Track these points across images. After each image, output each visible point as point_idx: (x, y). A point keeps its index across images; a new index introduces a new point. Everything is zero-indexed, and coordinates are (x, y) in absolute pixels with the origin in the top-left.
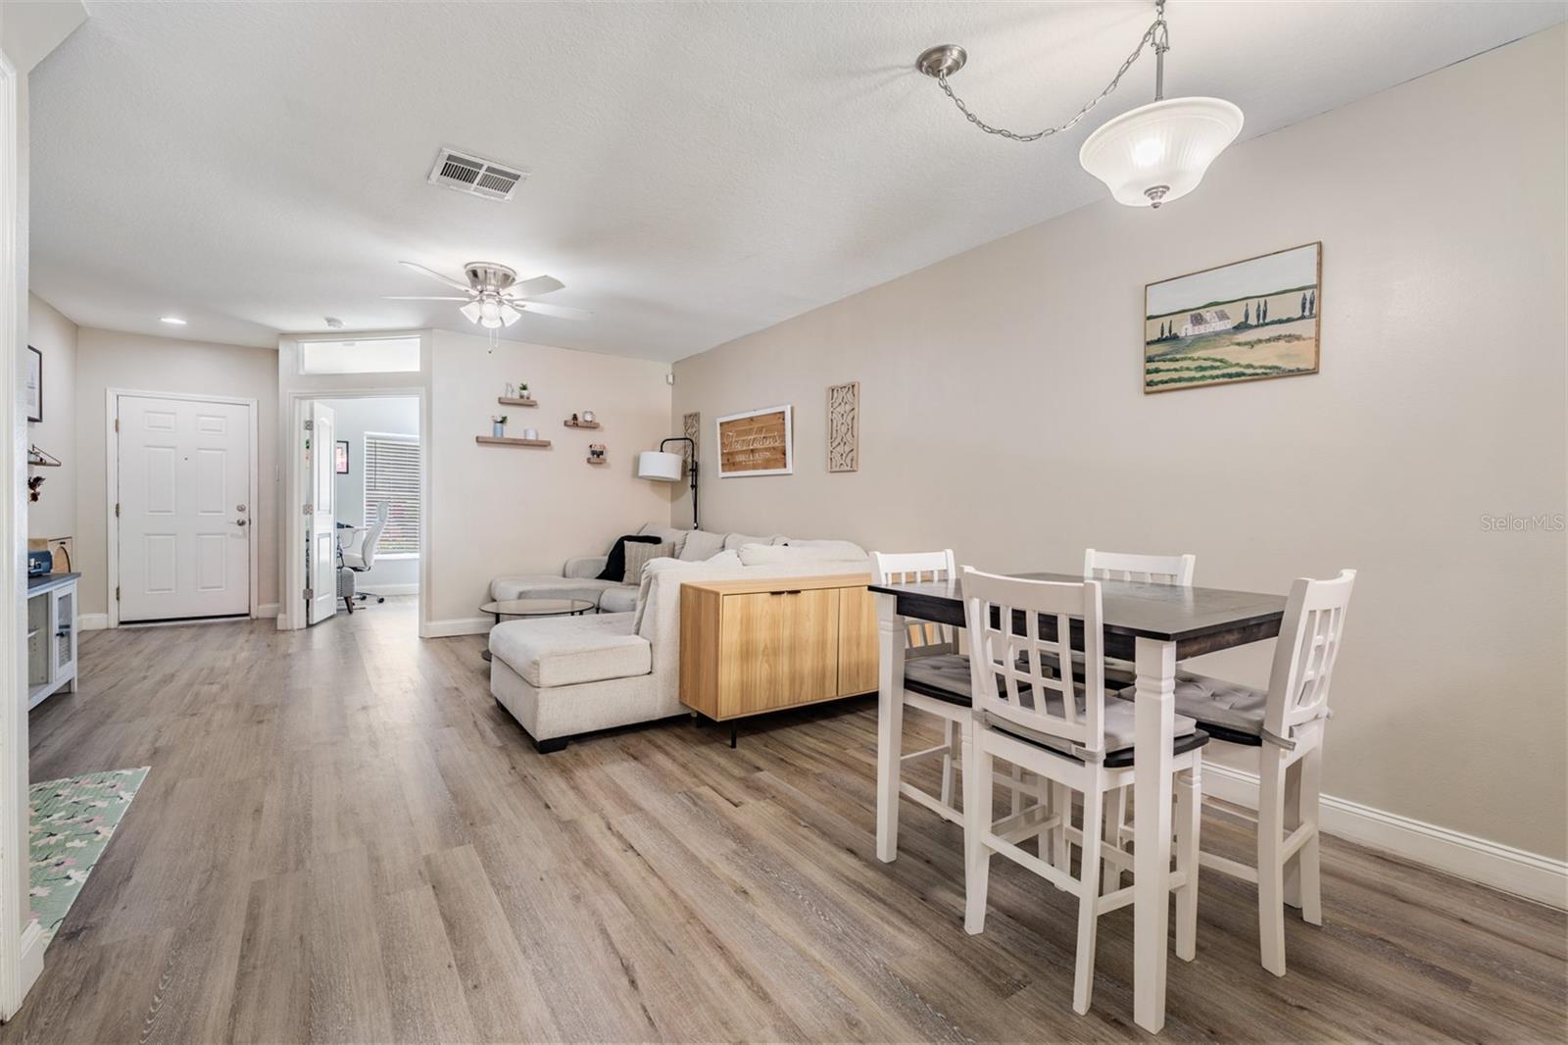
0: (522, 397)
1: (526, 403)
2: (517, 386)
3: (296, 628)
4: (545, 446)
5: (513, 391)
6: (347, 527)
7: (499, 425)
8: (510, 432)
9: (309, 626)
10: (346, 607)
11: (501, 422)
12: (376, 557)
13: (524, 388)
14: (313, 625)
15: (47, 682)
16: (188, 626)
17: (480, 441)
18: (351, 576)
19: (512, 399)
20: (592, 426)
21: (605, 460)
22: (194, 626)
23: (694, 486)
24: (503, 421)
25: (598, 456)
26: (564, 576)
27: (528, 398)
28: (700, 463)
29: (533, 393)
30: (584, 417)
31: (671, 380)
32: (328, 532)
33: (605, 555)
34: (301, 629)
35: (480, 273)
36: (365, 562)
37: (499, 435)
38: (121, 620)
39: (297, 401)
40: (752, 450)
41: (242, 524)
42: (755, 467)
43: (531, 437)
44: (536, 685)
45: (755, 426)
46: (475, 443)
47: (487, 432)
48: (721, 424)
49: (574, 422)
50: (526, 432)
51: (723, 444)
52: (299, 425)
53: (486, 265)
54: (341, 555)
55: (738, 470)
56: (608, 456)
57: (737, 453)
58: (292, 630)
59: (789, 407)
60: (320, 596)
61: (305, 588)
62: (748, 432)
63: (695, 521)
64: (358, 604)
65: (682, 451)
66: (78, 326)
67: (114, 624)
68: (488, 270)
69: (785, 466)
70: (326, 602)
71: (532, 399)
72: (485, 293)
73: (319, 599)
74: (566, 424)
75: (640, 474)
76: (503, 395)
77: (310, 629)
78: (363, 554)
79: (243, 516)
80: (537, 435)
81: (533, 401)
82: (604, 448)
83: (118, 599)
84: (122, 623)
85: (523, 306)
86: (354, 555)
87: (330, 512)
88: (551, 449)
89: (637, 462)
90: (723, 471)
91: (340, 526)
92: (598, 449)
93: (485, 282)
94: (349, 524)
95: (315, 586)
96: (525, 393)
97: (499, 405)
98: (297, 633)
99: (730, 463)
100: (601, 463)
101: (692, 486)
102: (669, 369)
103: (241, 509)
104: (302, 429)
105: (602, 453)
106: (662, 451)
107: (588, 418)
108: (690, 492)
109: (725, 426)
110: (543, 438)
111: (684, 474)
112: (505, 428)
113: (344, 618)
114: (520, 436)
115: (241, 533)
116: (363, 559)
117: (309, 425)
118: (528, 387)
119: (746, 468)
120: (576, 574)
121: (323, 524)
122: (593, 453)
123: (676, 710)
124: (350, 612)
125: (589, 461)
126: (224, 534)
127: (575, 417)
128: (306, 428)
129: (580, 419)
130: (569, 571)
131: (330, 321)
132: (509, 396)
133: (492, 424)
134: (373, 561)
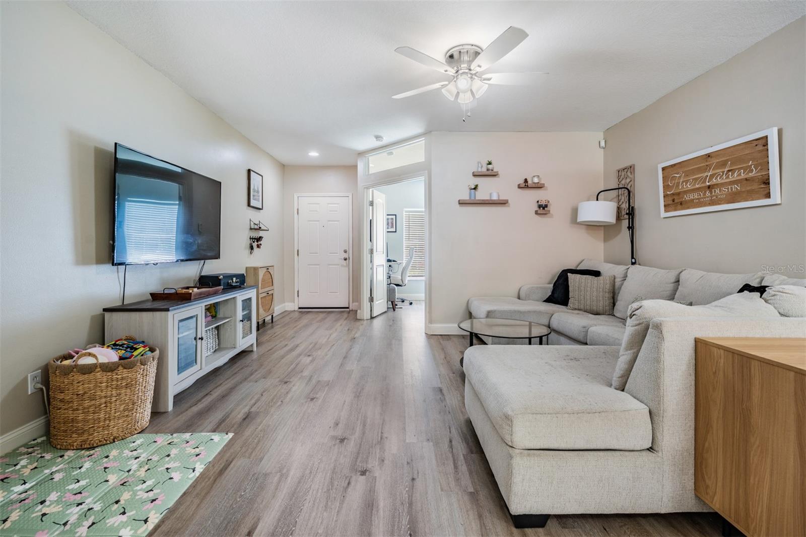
0: (488, 170)
1: (491, 174)
2: (485, 163)
3: (365, 318)
4: (505, 204)
5: (482, 166)
6: (394, 261)
7: (473, 190)
8: (480, 195)
9: (372, 318)
10: (391, 306)
11: (474, 189)
12: (407, 279)
13: (490, 163)
14: (374, 318)
15: (235, 348)
16: (321, 312)
17: (462, 203)
18: (394, 290)
19: (481, 172)
20: (539, 187)
21: (549, 211)
22: (325, 312)
23: (631, 228)
24: (475, 188)
25: (544, 208)
26: (519, 298)
27: (492, 170)
28: (636, 207)
29: (496, 167)
30: (532, 180)
31: (603, 144)
32: (382, 264)
33: (550, 283)
34: (368, 319)
35: (456, 56)
36: (402, 282)
37: (473, 198)
38: (299, 307)
39: (365, 190)
40: (709, 187)
41: (345, 259)
42: (712, 203)
43: (495, 197)
44: (510, 444)
45: (714, 161)
46: (458, 205)
47: (466, 197)
48: (663, 169)
49: (525, 185)
50: (491, 194)
51: (666, 187)
52: (367, 204)
53: (461, 47)
54: (390, 277)
55: (688, 208)
56: (552, 208)
57: (686, 192)
58: (363, 320)
59: (775, 130)
60: (377, 301)
61: (370, 296)
62: (707, 168)
63: (633, 257)
64: (400, 304)
65: (616, 200)
66: (284, 165)
67: (296, 309)
68: (462, 51)
69: (768, 196)
70: (380, 304)
71: (495, 170)
72: (460, 72)
73: (377, 303)
74: (519, 187)
75: (579, 220)
76: (475, 170)
77: (372, 320)
78: (402, 276)
79: (346, 256)
80: (499, 196)
81: (496, 172)
82: (548, 202)
83: (298, 296)
84: (300, 308)
85: (489, 79)
86: (397, 277)
87: (383, 253)
88: (509, 206)
89: (575, 212)
90: (666, 211)
91: (389, 261)
92: (544, 203)
93: (459, 61)
94: (394, 260)
95: (374, 296)
96: (490, 167)
97: (473, 177)
98: (365, 322)
99: (675, 201)
100: (546, 214)
101: (629, 228)
102: (600, 136)
103: (345, 252)
104: (368, 206)
105: (546, 206)
106: (597, 200)
107: (536, 180)
108: (626, 233)
109: (667, 171)
110: (503, 198)
111: (619, 218)
112: (476, 192)
113: (391, 313)
114: (487, 198)
115: (345, 264)
116: (402, 280)
117: (372, 204)
118: (493, 162)
119: (700, 204)
120: (527, 298)
121: (380, 259)
122: (540, 206)
123: (690, 506)
124: (394, 310)
125: (536, 213)
126: (338, 265)
127: (526, 181)
128: (370, 205)
129: (530, 182)
130: (522, 294)
131: (378, 138)
132: (480, 170)
133: (469, 190)
134: (407, 282)
